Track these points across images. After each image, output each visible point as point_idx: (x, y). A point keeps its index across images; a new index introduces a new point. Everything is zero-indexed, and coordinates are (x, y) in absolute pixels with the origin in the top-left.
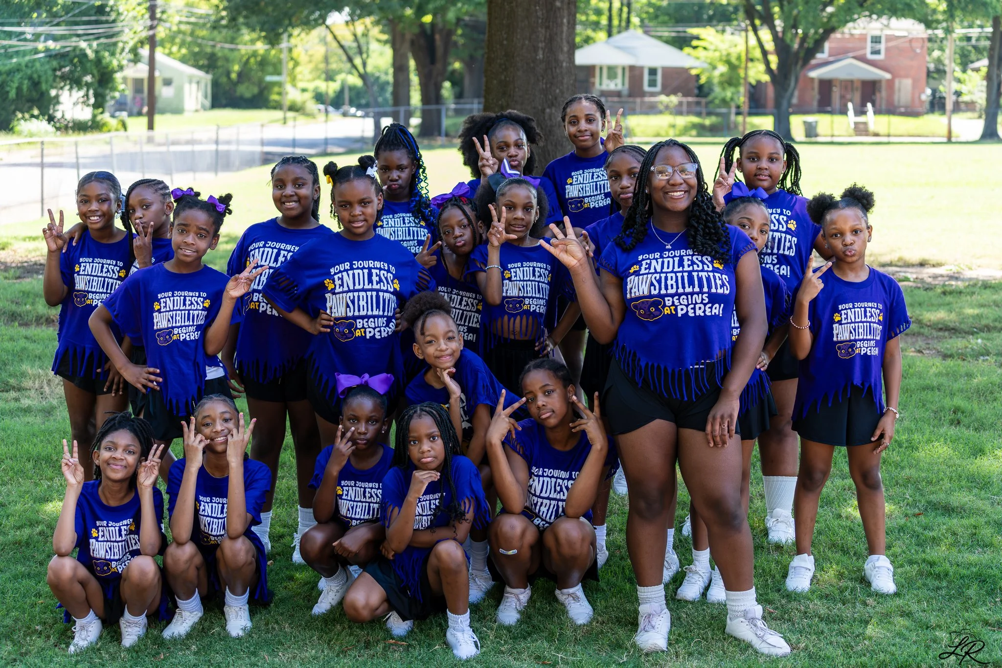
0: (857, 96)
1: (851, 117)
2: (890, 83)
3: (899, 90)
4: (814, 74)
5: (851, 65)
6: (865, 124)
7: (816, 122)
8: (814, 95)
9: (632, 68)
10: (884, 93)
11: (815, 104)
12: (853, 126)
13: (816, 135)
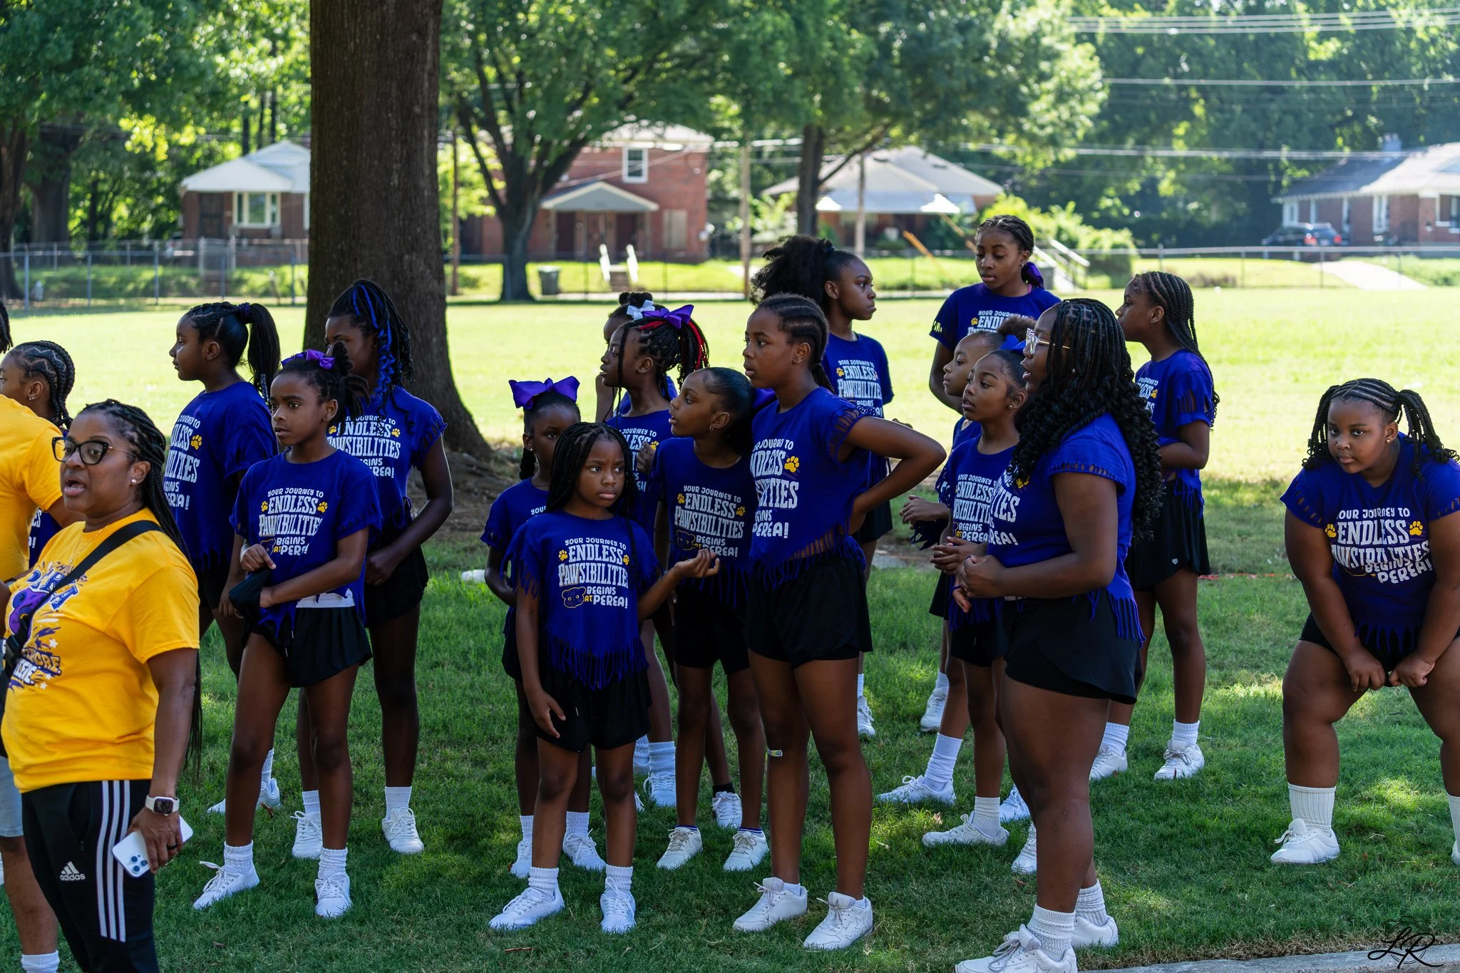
0: (611, 235)
1: (605, 266)
2: (657, 216)
3: (670, 226)
4: (549, 204)
5: (600, 191)
6: (625, 274)
7: (557, 273)
8: (549, 235)
9: (286, 196)
10: (648, 231)
11: (552, 247)
12: (607, 277)
13: (558, 292)
